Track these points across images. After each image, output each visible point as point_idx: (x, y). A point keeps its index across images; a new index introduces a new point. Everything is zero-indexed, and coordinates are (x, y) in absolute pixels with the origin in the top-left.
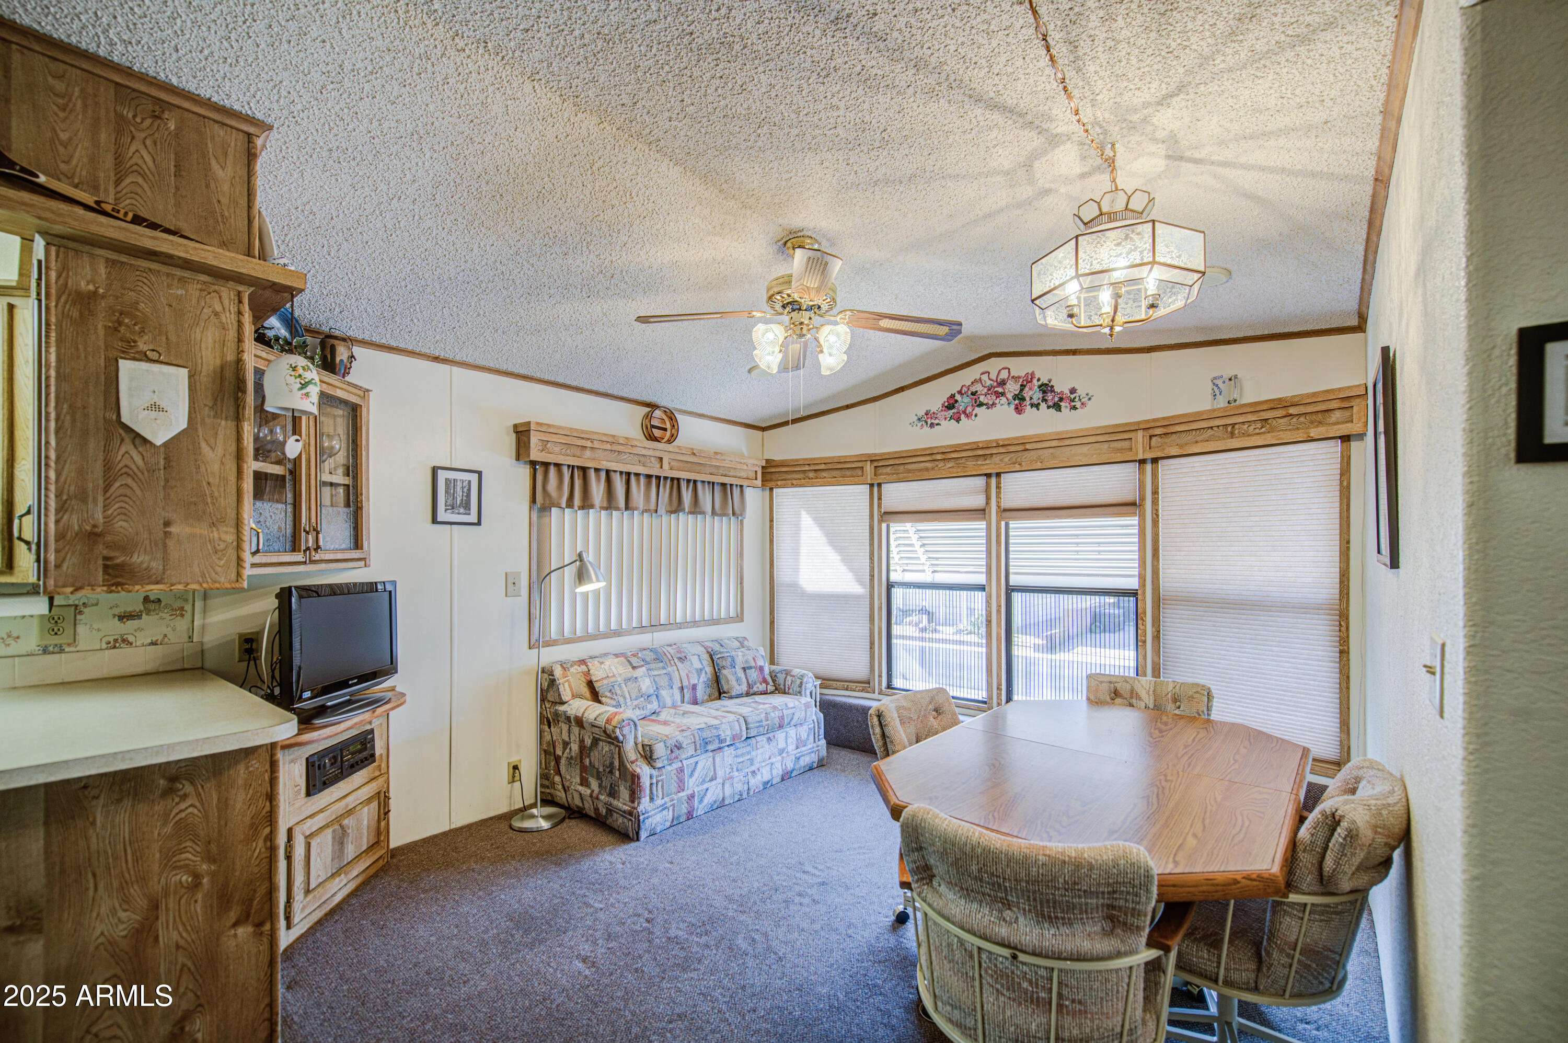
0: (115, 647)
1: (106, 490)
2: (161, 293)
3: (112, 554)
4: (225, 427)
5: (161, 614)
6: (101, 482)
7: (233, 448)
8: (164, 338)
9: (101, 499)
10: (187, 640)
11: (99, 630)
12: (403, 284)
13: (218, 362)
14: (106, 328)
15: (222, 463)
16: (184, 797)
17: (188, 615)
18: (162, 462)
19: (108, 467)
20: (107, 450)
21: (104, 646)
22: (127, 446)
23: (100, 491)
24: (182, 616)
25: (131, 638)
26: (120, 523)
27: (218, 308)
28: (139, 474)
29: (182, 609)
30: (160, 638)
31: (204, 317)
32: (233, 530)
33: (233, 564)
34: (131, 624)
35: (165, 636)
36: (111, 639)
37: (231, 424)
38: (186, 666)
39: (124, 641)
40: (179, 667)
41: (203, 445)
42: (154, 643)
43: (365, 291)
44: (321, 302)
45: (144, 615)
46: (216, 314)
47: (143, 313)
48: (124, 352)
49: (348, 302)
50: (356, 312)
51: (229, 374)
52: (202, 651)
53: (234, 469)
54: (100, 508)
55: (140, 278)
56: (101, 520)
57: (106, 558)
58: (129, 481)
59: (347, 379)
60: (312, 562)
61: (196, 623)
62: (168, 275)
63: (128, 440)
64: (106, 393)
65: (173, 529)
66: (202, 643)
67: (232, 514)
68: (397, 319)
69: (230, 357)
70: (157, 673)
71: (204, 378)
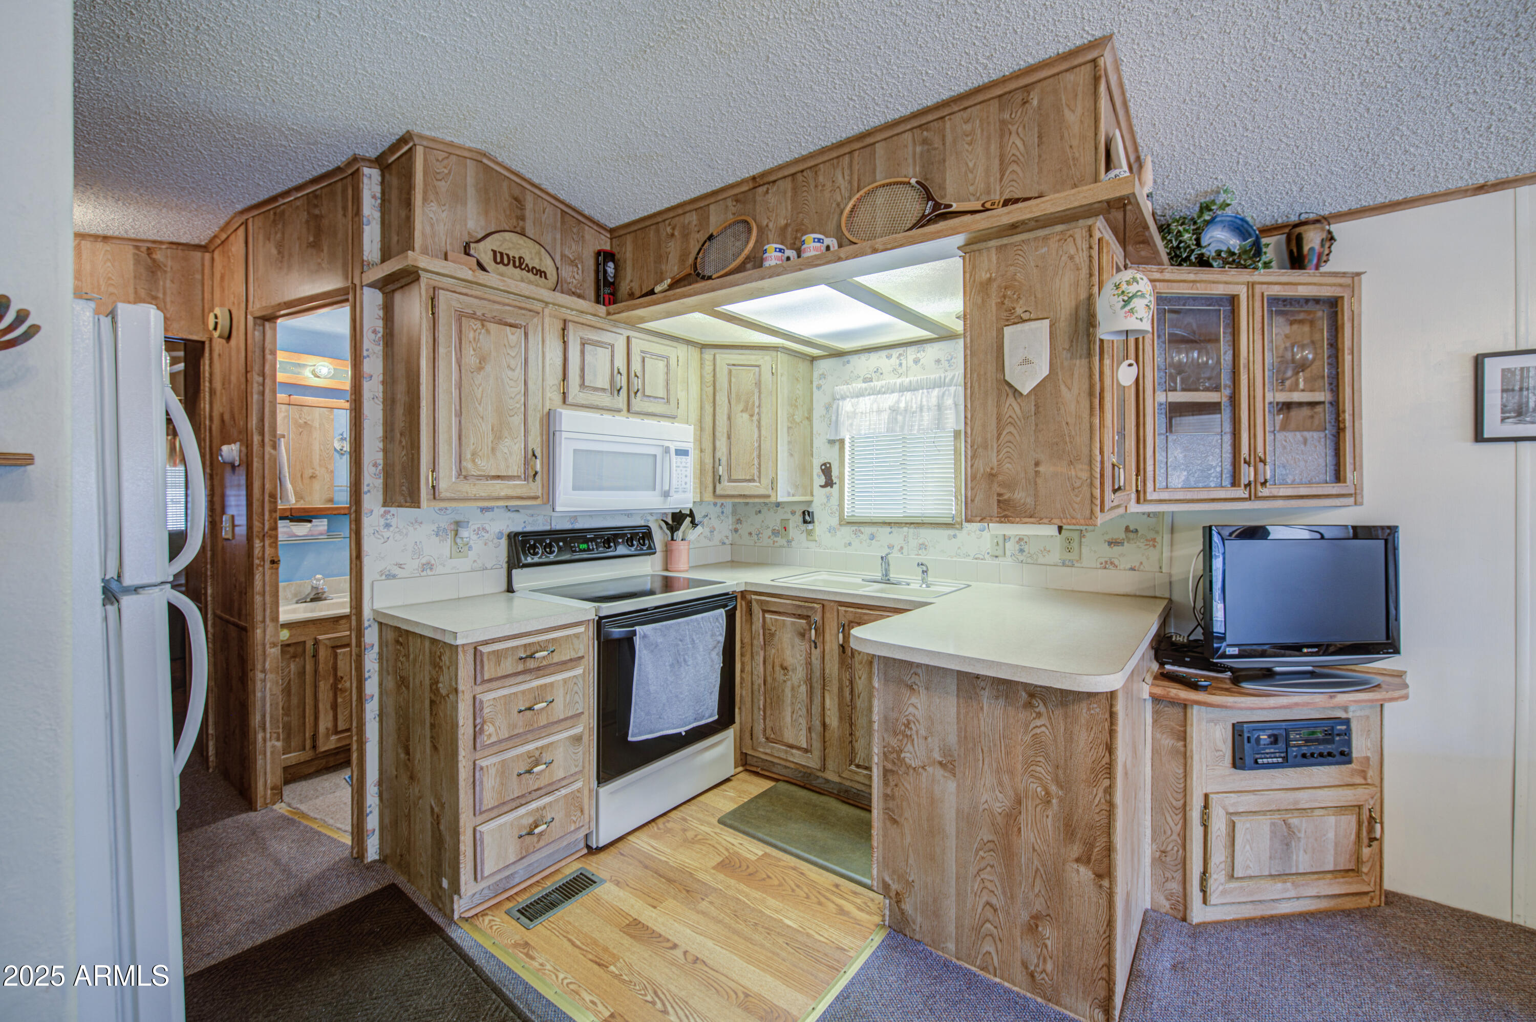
0: (1105, 568)
1: (998, 439)
2: (1031, 258)
3: (1002, 491)
4: (1080, 365)
5: (1138, 543)
6: (995, 432)
7: (1086, 386)
8: (1033, 298)
9: (995, 446)
10: (1158, 570)
11: (1095, 552)
12: (1361, 109)
13: (1073, 304)
14: (997, 304)
15: (1078, 402)
16: (1039, 715)
17: (1158, 546)
18: (1033, 408)
19: (999, 419)
20: (998, 406)
21: (1099, 566)
22: (1011, 400)
23: (995, 440)
24: (1154, 546)
25: (1116, 562)
26: (1008, 465)
27: (1072, 251)
28: (1018, 422)
29: (1154, 540)
30: (1137, 564)
31: (1062, 264)
32: (1086, 467)
33: (1088, 502)
34: (1117, 549)
35: (1141, 563)
36: (1103, 560)
37: (1084, 362)
38: (1158, 594)
39: (1112, 563)
40: (1152, 594)
41: (1063, 388)
42: (1133, 569)
43: (1316, 148)
44: (1271, 189)
45: (1126, 543)
46: (1071, 258)
47: (1019, 282)
48: (1007, 320)
49: (1303, 174)
50: (1319, 180)
51: (1083, 313)
52: (1171, 583)
53: (1088, 406)
54: (995, 454)
55: (1020, 252)
56: (996, 463)
57: (999, 495)
58: (1012, 429)
59: (1322, 269)
60: (1258, 498)
61: (1164, 555)
62: (1035, 239)
63: (1011, 395)
64: (997, 357)
65: (1041, 469)
66: (1170, 575)
67: (1085, 451)
68: (1382, 161)
69: (1083, 295)
70: (1135, 596)
71: (1063, 325)
